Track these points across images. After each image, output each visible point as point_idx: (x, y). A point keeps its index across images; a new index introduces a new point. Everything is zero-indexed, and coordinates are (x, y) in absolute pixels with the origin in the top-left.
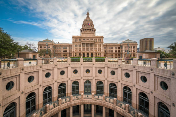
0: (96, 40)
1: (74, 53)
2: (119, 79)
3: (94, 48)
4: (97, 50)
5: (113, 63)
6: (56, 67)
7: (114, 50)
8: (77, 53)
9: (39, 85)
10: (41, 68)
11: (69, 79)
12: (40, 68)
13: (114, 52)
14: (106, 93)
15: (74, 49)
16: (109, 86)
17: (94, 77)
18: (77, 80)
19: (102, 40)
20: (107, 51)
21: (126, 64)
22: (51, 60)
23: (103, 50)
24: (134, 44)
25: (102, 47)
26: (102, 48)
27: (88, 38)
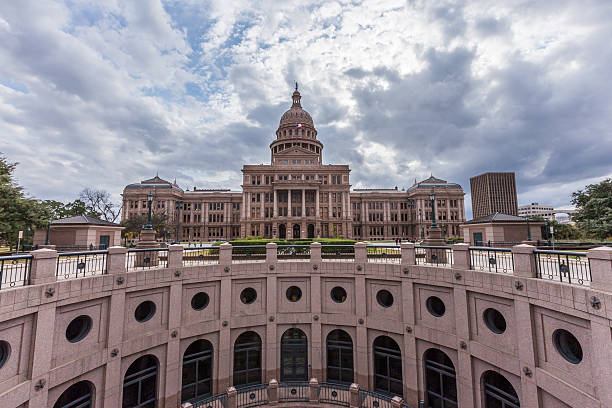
0: (324, 179)
1: (249, 226)
2: (409, 319)
3: (318, 208)
4: (328, 213)
5: (384, 261)
6: (177, 278)
7: (387, 212)
8: (258, 224)
9: (110, 350)
10: (121, 286)
11: (225, 325)
12: (116, 287)
13: (387, 218)
14: (363, 376)
15: (246, 211)
16: (371, 350)
17: (316, 314)
18: (252, 330)
19: (347, 179)
20: (365, 218)
21: (429, 265)
22: (161, 254)
23: (348, 212)
24: (453, 191)
25: (346, 202)
26: (346, 206)
27: (297, 174)
